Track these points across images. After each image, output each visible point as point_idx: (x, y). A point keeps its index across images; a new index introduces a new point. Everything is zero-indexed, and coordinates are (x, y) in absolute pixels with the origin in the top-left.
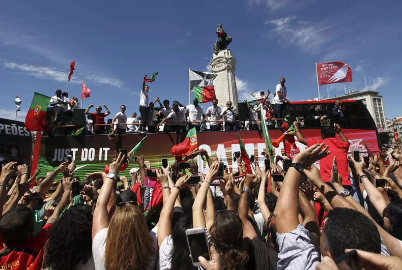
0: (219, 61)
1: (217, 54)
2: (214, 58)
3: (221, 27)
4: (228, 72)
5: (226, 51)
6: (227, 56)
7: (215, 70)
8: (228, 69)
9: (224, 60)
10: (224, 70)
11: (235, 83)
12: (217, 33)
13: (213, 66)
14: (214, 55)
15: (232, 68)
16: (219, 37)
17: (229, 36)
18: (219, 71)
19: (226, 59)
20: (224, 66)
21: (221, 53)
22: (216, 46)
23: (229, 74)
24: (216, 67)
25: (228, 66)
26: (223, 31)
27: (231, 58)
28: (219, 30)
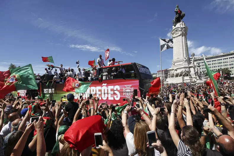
0: (176, 30)
1: (175, 26)
2: (173, 29)
3: (178, 7)
4: (182, 36)
5: (181, 23)
6: (182, 27)
7: (174, 37)
8: (182, 35)
9: (180, 29)
10: (179, 36)
11: (187, 43)
12: (175, 12)
13: (173, 34)
14: (173, 26)
15: (185, 33)
16: (176, 14)
17: (183, 13)
18: (177, 37)
19: (181, 28)
20: (180, 33)
21: (178, 25)
22: (174, 20)
23: (183, 38)
24: (174, 34)
25: (182, 33)
26: (179, 9)
27: (184, 27)
28: (176, 9)
